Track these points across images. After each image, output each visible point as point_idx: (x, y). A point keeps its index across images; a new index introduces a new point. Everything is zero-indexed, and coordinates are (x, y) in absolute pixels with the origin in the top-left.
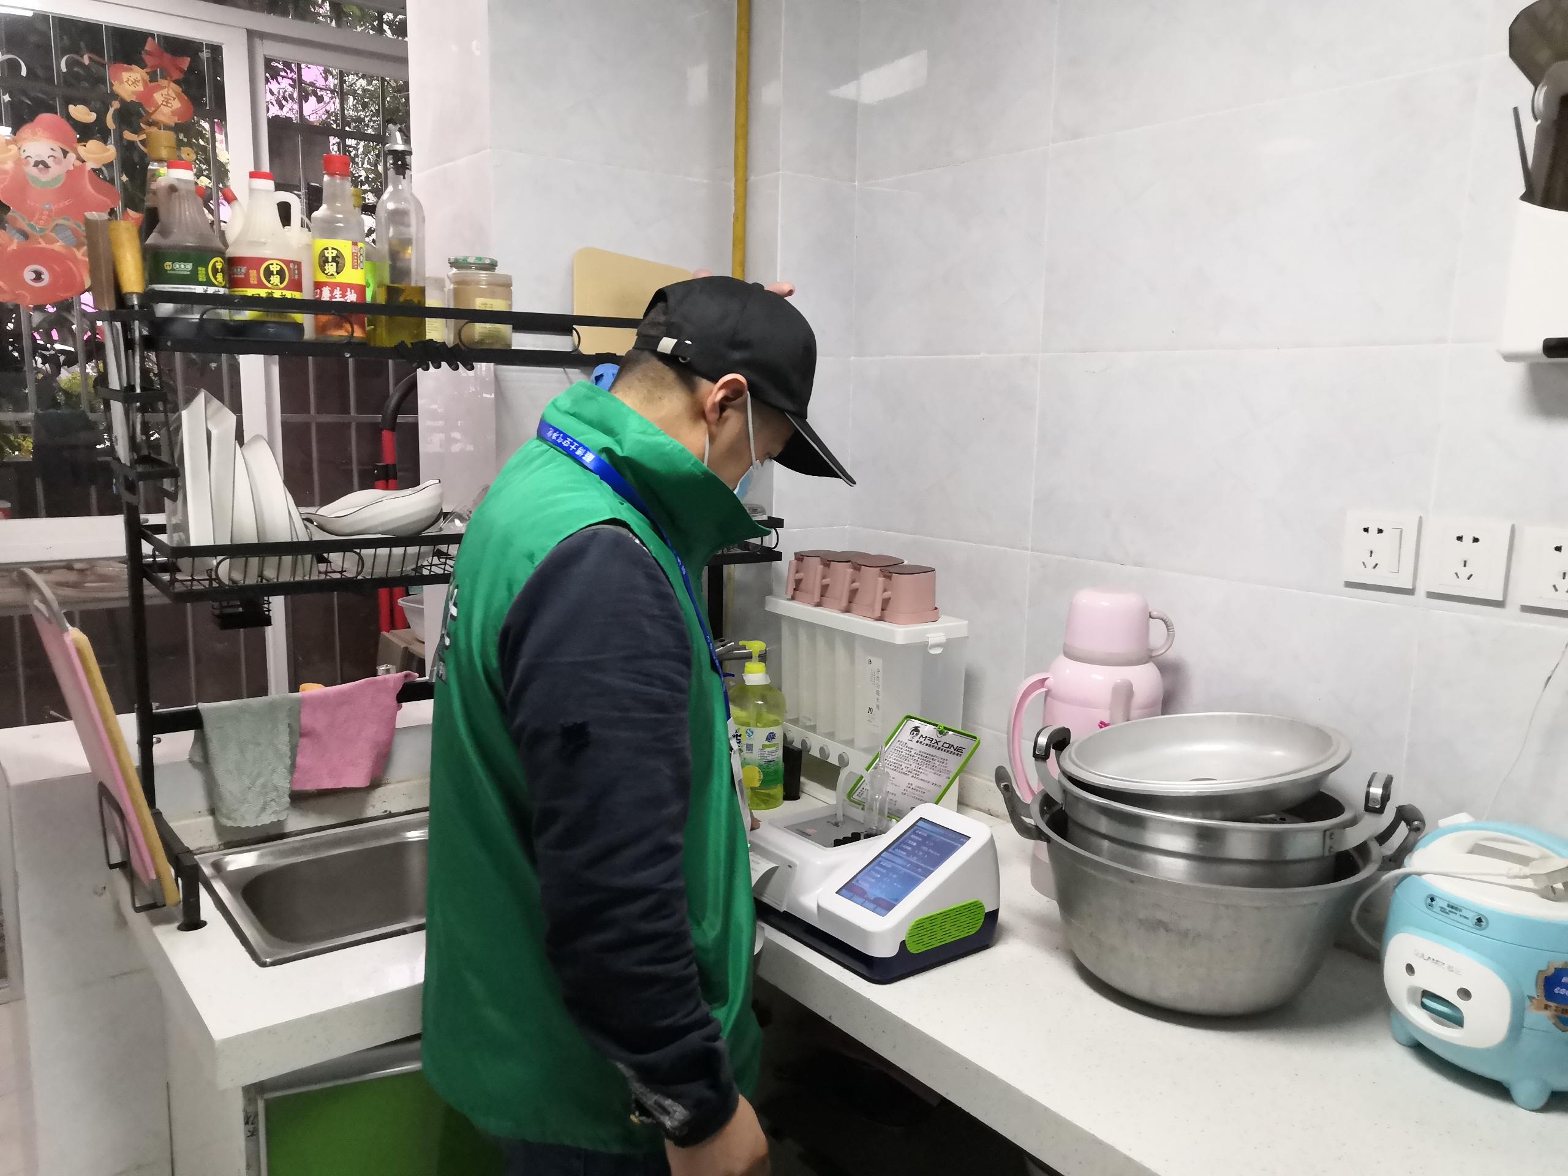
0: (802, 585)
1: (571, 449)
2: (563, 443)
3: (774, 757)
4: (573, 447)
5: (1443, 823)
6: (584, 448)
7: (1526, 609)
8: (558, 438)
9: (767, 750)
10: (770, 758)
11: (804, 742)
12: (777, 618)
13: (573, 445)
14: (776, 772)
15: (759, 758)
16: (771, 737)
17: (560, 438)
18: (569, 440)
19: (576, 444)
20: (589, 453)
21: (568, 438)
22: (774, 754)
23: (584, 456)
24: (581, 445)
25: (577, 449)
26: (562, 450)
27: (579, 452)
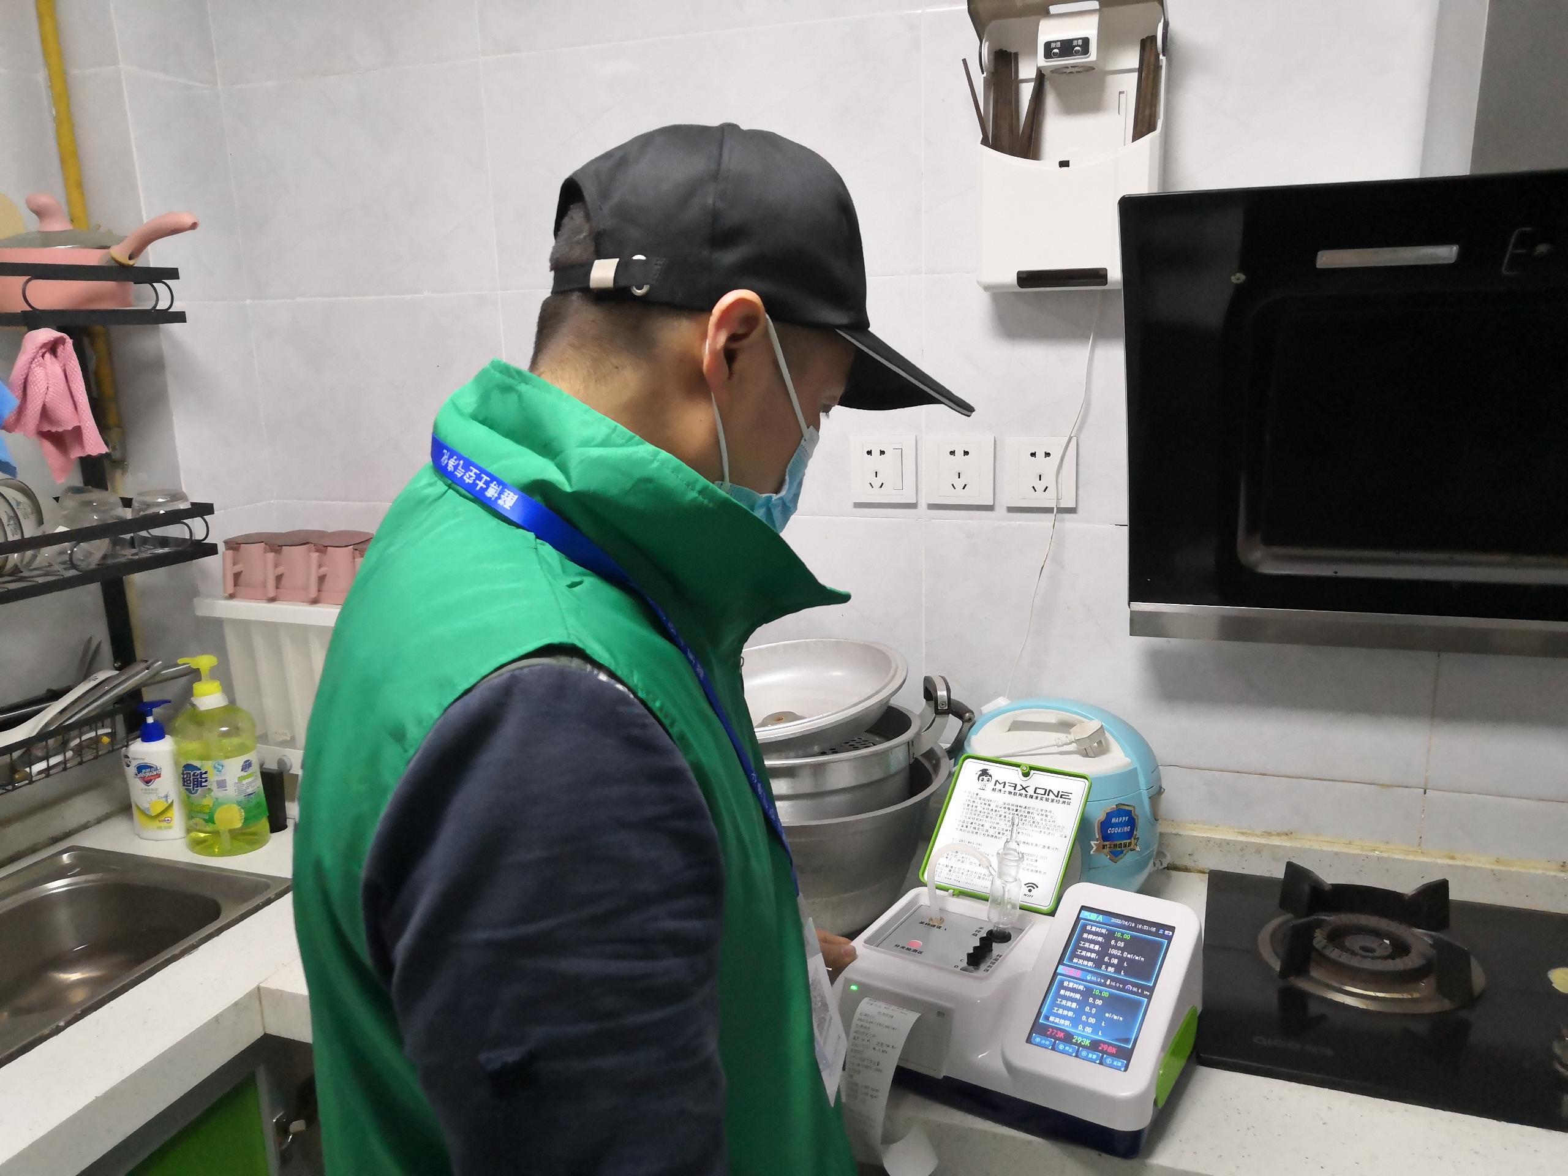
0: (242, 578)
1: (478, 488)
2: (465, 478)
3: (255, 787)
4: (481, 484)
5: (986, 709)
6: (500, 483)
7: (1011, 510)
8: (456, 467)
9: (244, 782)
10: (250, 791)
11: (281, 762)
12: (218, 623)
13: (480, 479)
14: (258, 805)
15: (236, 794)
16: (247, 765)
17: (460, 468)
18: (475, 470)
19: (485, 478)
20: (507, 492)
21: (471, 468)
22: (253, 784)
23: (499, 498)
24: (493, 478)
25: (488, 487)
26: (463, 492)
27: (491, 492)
